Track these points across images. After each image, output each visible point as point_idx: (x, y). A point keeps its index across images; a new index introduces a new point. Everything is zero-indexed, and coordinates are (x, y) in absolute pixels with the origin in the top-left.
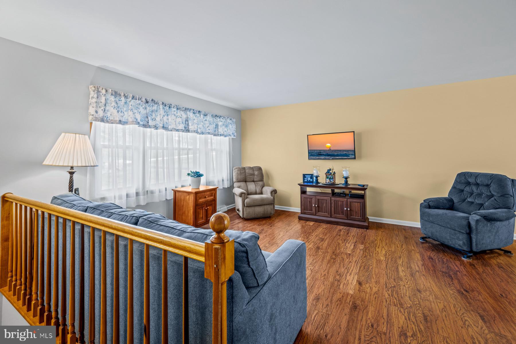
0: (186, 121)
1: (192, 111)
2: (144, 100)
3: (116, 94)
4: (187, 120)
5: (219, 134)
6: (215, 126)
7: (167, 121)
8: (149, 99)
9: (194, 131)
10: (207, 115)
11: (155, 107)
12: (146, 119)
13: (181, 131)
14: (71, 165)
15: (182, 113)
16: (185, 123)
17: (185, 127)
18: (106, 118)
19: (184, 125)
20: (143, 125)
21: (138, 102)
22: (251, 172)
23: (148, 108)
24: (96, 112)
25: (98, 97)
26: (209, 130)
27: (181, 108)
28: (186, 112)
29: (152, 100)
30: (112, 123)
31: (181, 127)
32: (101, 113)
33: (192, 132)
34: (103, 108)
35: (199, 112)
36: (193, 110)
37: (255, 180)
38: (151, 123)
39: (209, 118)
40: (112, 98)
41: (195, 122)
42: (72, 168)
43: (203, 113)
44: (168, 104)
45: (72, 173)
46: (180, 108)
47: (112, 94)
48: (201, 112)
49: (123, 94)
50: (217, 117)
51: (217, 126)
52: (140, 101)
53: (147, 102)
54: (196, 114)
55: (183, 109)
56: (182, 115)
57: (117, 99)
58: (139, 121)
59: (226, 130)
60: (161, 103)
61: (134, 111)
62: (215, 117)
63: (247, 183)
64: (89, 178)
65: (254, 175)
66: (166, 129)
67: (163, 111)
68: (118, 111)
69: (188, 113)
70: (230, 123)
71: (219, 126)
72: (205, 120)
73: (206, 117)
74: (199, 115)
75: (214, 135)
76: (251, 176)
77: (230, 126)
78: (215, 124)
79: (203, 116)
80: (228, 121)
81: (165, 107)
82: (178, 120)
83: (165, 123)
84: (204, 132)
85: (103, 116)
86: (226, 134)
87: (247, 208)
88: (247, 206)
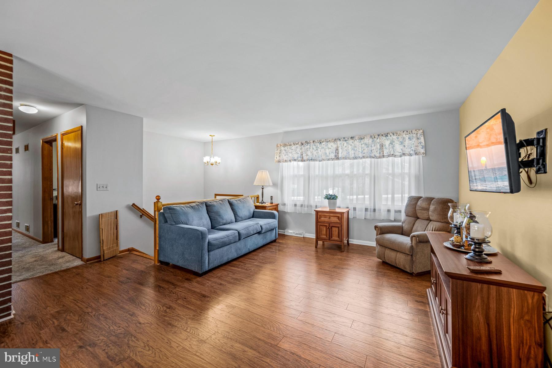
0: (336, 150)
2: (300, 144)
3: (285, 145)
4: (337, 150)
5: (385, 154)
6: (379, 147)
7: (316, 154)
8: (304, 142)
9: (344, 158)
10: (364, 138)
11: (308, 146)
12: (302, 156)
13: (331, 160)
15: (332, 144)
16: (336, 152)
17: (335, 156)
19: (334, 154)
20: (301, 160)
22: (425, 204)
23: (303, 148)
24: (276, 158)
26: (364, 153)
28: (336, 142)
30: (285, 162)
31: (332, 156)
33: (341, 159)
34: (279, 155)
35: (352, 138)
36: (344, 138)
37: (431, 218)
38: (305, 158)
39: (368, 140)
40: (282, 148)
41: (345, 148)
42: (263, 186)
43: (357, 138)
44: (318, 141)
45: (263, 188)
46: (330, 141)
47: (283, 146)
51: (382, 146)
52: (297, 145)
53: (303, 144)
54: (347, 141)
55: (333, 140)
56: (332, 146)
57: (286, 148)
58: (296, 158)
59: (402, 147)
60: (312, 141)
61: (293, 153)
62: (376, 137)
63: (418, 221)
64: (279, 192)
65: (428, 210)
66: (314, 161)
67: (314, 147)
68: (285, 155)
69: (339, 142)
70: (407, 138)
71: (387, 146)
72: (362, 144)
73: (363, 140)
74: (352, 141)
75: (377, 158)
76: (423, 212)
77: (407, 142)
78: (378, 145)
79: (357, 140)
80: (404, 136)
81: (316, 144)
82: (328, 151)
83: (314, 156)
84: (361, 156)
85: (279, 159)
86: (399, 154)
87: (379, 246)
88: (378, 244)
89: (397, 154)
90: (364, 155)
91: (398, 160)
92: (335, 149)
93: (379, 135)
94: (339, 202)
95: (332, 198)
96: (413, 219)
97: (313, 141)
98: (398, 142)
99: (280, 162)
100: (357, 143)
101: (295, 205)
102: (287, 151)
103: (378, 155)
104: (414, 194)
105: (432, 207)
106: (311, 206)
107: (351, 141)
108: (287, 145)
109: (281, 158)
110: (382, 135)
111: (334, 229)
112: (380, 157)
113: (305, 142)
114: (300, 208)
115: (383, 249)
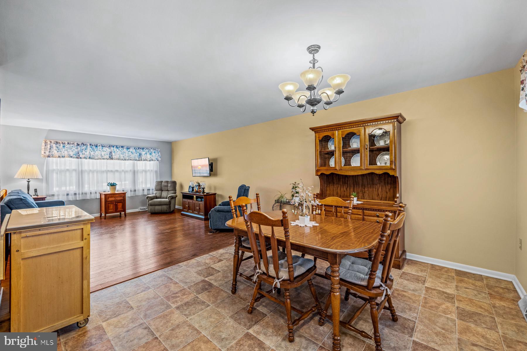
0: (110, 153)
1: (115, 147)
2: (76, 144)
3: (57, 143)
5: (142, 159)
6: (138, 155)
7: (94, 154)
9: (117, 159)
11: (85, 147)
12: (78, 154)
13: (106, 160)
14: (28, 178)
15: (107, 149)
16: (110, 155)
17: (109, 157)
18: (52, 155)
20: (76, 157)
21: (71, 145)
22: (166, 184)
23: (79, 148)
24: (45, 153)
25: (45, 146)
26: (131, 157)
27: (106, 146)
28: (110, 148)
29: (82, 144)
30: (55, 158)
31: (107, 156)
32: (47, 153)
33: (115, 159)
34: (48, 151)
35: (122, 147)
36: (117, 146)
37: (169, 189)
38: (81, 156)
40: (54, 145)
41: (117, 153)
43: (125, 147)
44: (94, 145)
45: (29, 182)
47: (54, 143)
48: (123, 147)
49: (61, 142)
50: (140, 149)
51: (140, 155)
52: (73, 145)
53: (78, 145)
54: (119, 149)
55: (108, 146)
56: (106, 150)
57: (58, 145)
58: (72, 155)
59: (150, 156)
60: (89, 144)
61: (68, 150)
62: (137, 149)
63: (163, 192)
64: (44, 185)
65: (167, 186)
66: (92, 159)
67: (91, 148)
68: (58, 152)
69: (112, 148)
70: (153, 152)
71: (143, 155)
72: (128, 152)
73: (129, 149)
74: (122, 149)
75: (137, 161)
76: (165, 187)
77: (153, 154)
78: (138, 153)
79: (126, 149)
80: (152, 151)
81: (92, 147)
82: (103, 153)
83: (92, 156)
84: (127, 159)
85: (49, 155)
86: (149, 160)
87: (150, 206)
88: (150, 205)
89: (148, 159)
90: (131, 158)
91: (148, 162)
92: (109, 152)
93: (139, 148)
94: (118, 187)
95: (113, 185)
96: (160, 191)
97: (90, 144)
98: (148, 153)
99: (50, 157)
100: (125, 150)
101: (68, 195)
102: (59, 148)
103: (138, 159)
104: (159, 180)
105: (169, 185)
106: (86, 194)
107: (121, 149)
108: (60, 143)
109: (50, 154)
110: (141, 148)
111: (119, 204)
112: (139, 160)
113: (81, 143)
114: (73, 196)
115: (154, 207)
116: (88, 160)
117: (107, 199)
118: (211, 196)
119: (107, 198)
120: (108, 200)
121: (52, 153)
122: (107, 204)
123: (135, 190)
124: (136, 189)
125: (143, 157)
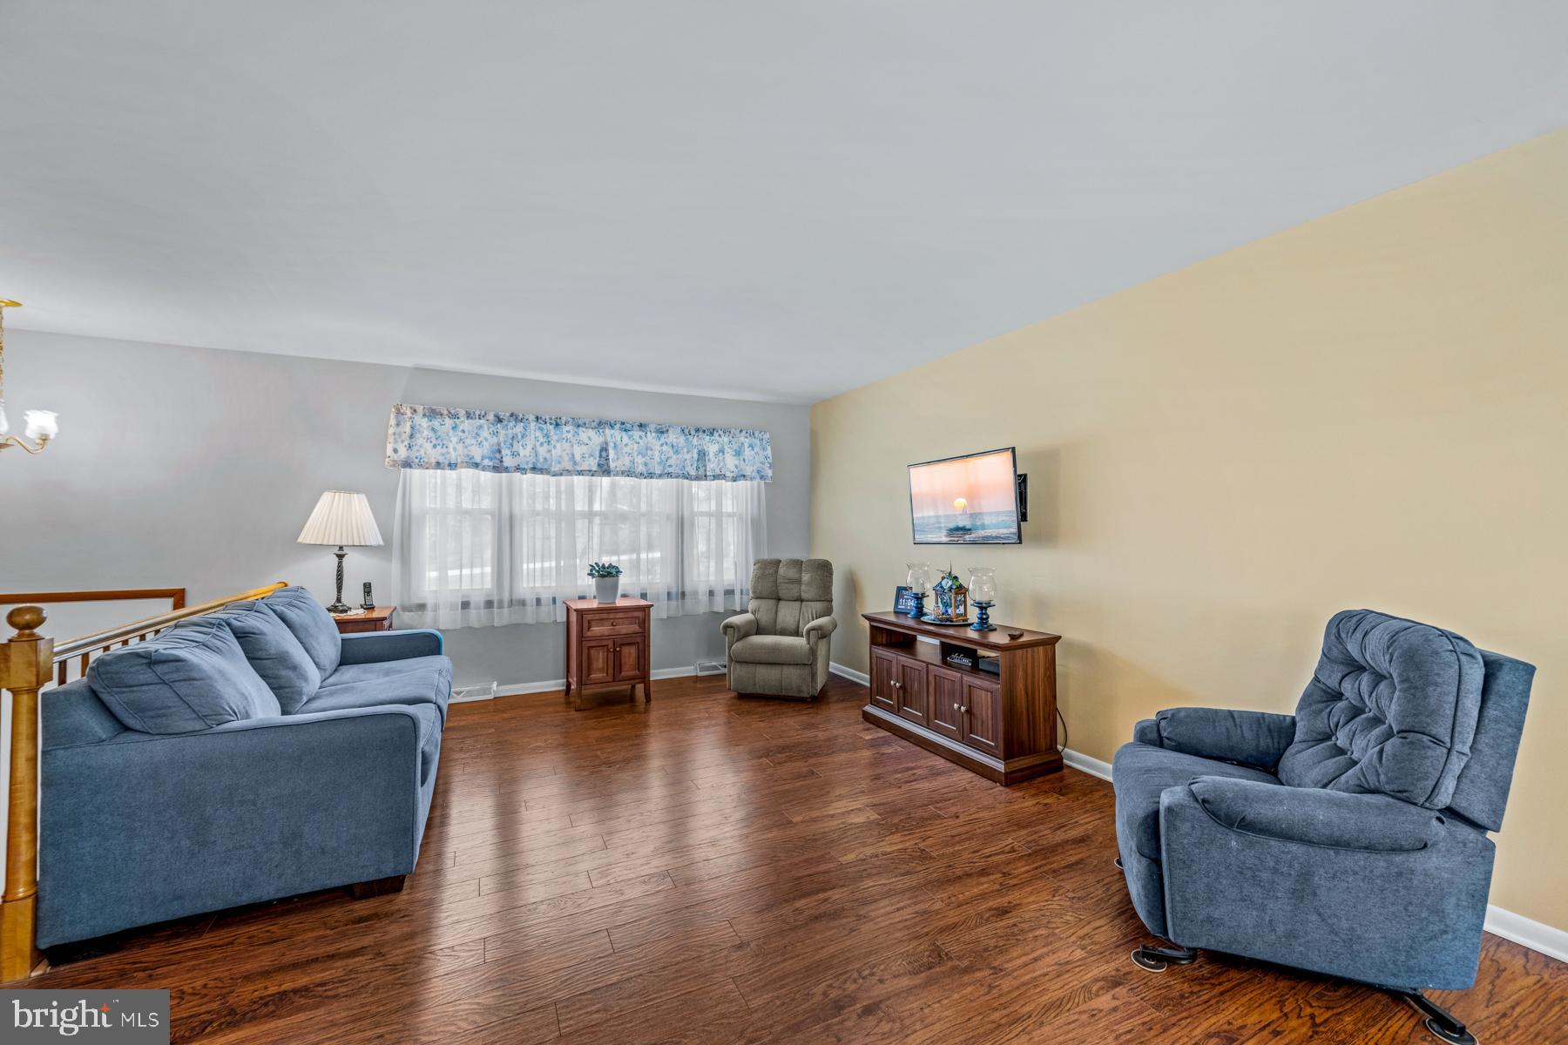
0: (601, 451)
1: (618, 426)
2: (491, 417)
3: (432, 414)
4: (604, 449)
5: (708, 474)
6: (696, 456)
7: (548, 456)
8: (504, 414)
9: (623, 473)
10: (668, 431)
11: (519, 428)
12: (498, 456)
13: (588, 475)
14: (338, 543)
15: (591, 433)
16: (601, 456)
17: (599, 465)
18: (417, 461)
19: (597, 461)
20: (494, 467)
21: (478, 422)
22: (792, 573)
23: (502, 432)
24: (395, 451)
25: (398, 425)
26: (670, 466)
27: (587, 423)
28: (601, 431)
29: (512, 415)
30: (427, 468)
31: (592, 463)
32: (403, 453)
33: (617, 474)
34: (406, 443)
35: (641, 426)
36: (623, 423)
37: (804, 596)
38: (508, 461)
39: (673, 437)
40: (424, 423)
41: (626, 449)
42: (341, 548)
43: (652, 427)
44: (551, 419)
45: (340, 557)
46: (585, 424)
47: (424, 415)
48: (645, 426)
49: (445, 412)
50: (700, 433)
51: (702, 455)
52: (482, 421)
53: (500, 420)
54: (630, 433)
55: (594, 424)
56: (590, 439)
57: (436, 423)
58: (478, 460)
59: (737, 462)
60: (532, 418)
61: (468, 441)
62: (693, 432)
63: (782, 604)
64: (395, 567)
65: (799, 581)
66: (542, 473)
67: (538, 434)
68: (435, 446)
69: (608, 431)
70: (746, 445)
71: (711, 455)
72: (662, 445)
73: (665, 435)
74: (641, 433)
75: (691, 480)
76: (791, 586)
77: (747, 452)
78: (695, 451)
79: (654, 434)
80: (742, 439)
81: (544, 426)
82: (578, 452)
83: (541, 460)
84: (658, 472)
85: (408, 457)
86: (732, 475)
87: (738, 666)
88: (737, 662)
89: (728, 474)
90: (671, 470)
91: (727, 485)
92: (599, 448)
93: (697, 430)
94: (624, 581)
95: (607, 574)
96: (772, 602)
97: (537, 418)
98: (730, 451)
99: (411, 467)
100: (651, 437)
101: (465, 605)
102: (439, 434)
103: (693, 473)
104: (766, 556)
105: (806, 577)
106: (523, 603)
107: (637, 434)
108: (442, 415)
109: (413, 454)
110: (704, 431)
111: (626, 650)
112: (697, 478)
113: (508, 414)
114: (483, 612)
115: (751, 668)
116: (530, 475)
117: (584, 631)
118: (1036, 649)
119: (586, 625)
120: (589, 634)
121: (418, 451)
122: (585, 651)
123: (683, 594)
124: (688, 588)
125: (712, 466)
